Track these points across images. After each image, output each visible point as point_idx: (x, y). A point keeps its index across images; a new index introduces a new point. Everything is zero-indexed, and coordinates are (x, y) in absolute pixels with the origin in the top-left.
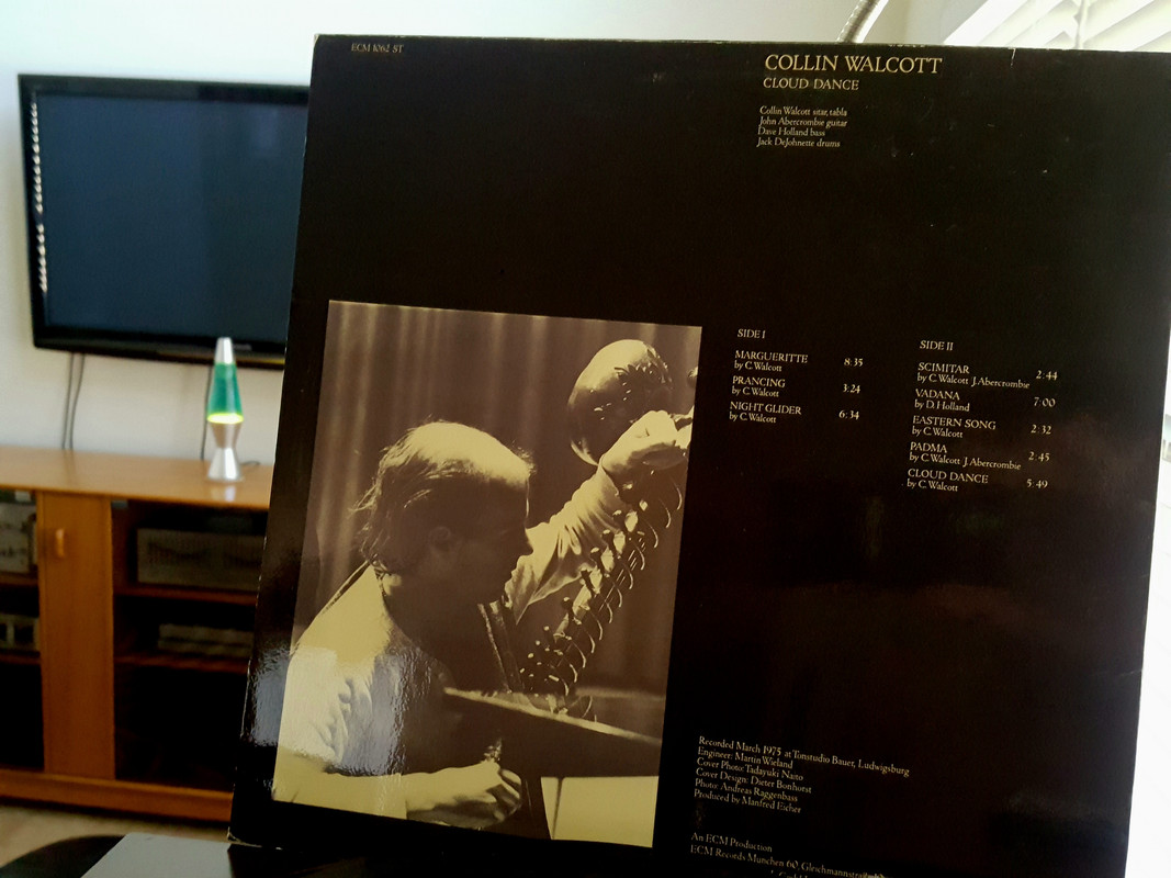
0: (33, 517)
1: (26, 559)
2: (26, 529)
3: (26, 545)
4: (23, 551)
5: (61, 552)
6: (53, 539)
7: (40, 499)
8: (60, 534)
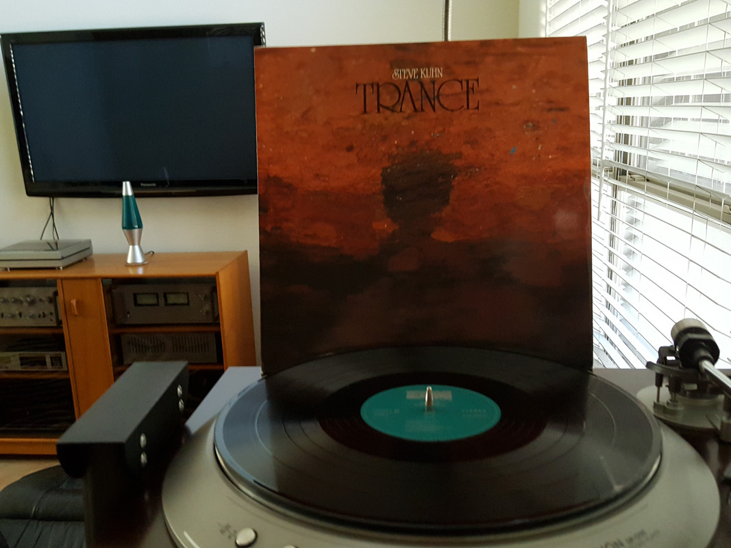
0: (56, 294)
1: (54, 318)
2: (53, 300)
3: (53, 311)
4: (51, 314)
5: (76, 312)
6: (71, 305)
7: (59, 282)
8: (74, 302)
